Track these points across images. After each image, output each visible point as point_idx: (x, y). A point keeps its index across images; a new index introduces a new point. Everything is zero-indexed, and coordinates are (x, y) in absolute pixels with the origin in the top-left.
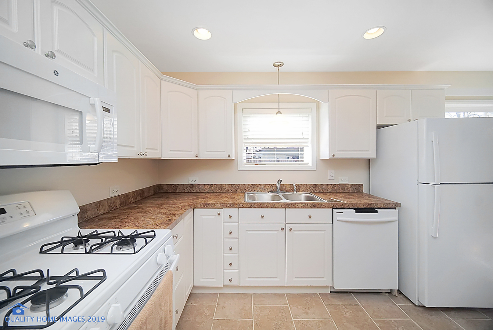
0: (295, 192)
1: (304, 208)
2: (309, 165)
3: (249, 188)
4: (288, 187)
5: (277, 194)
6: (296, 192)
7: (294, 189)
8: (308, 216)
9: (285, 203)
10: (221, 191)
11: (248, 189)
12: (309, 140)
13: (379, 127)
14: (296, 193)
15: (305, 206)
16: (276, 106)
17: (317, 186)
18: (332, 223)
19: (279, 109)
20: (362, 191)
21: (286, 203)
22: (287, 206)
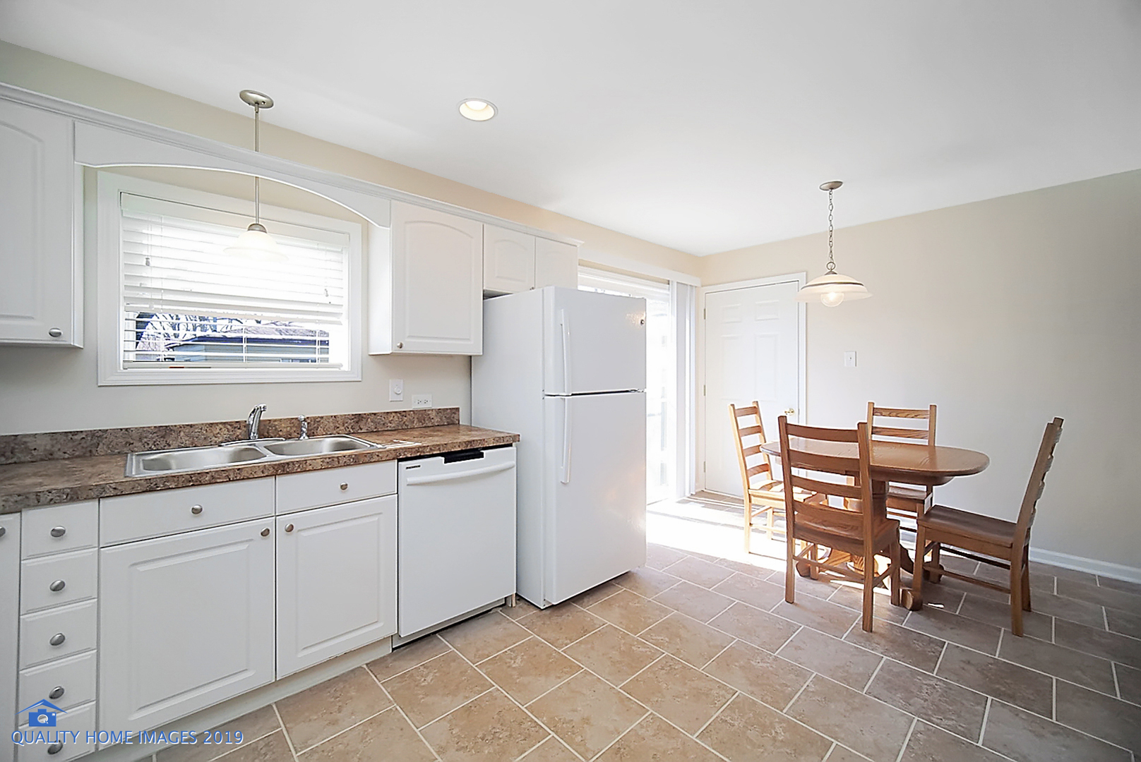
0: (304, 435)
1: (327, 468)
2: (342, 369)
4: (283, 425)
5: (250, 445)
6: (308, 436)
7: (302, 430)
8: (339, 487)
9: (274, 463)
11: (140, 440)
12: (344, 310)
13: (487, 296)
14: (307, 438)
15: (330, 463)
16: (250, 208)
17: (363, 417)
18: (397, 493)
19: (257, 217)
20: (457, 422)
21: (277, 463)
22: (282, 469)
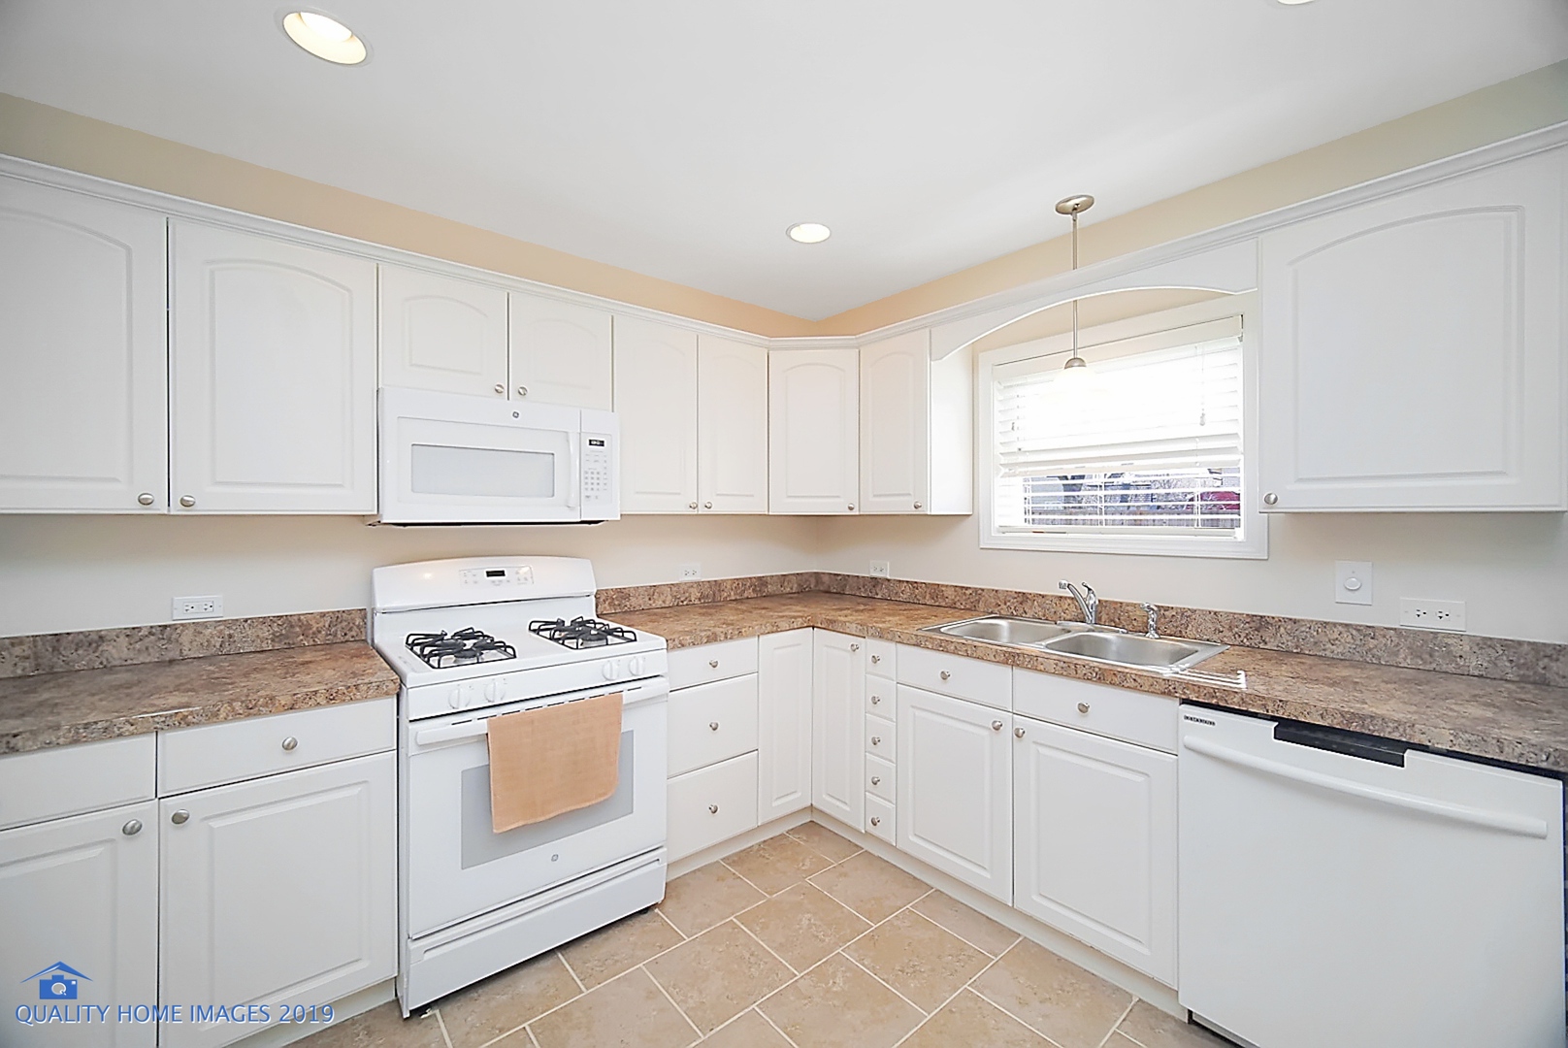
0: (1152, 630)
1: (1062, 674)
2: (1236, 538)
3: (1008, 604)
7: (1150, 624)
8: (1077, 706)
10: (937, 604)
11: (1005, 604)
15: (1067, 670)
17: (1269, 624)
19: (1075, 349)
